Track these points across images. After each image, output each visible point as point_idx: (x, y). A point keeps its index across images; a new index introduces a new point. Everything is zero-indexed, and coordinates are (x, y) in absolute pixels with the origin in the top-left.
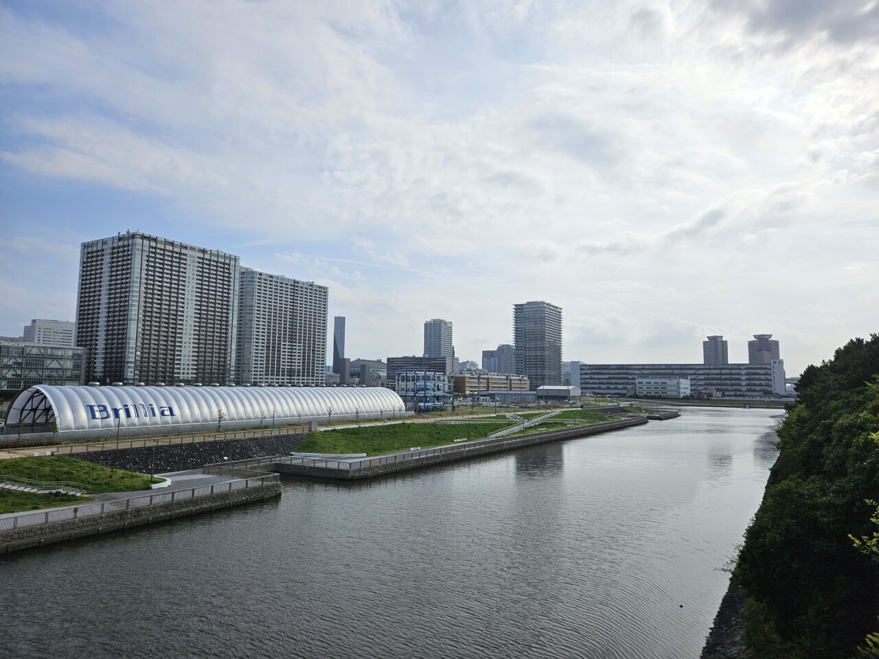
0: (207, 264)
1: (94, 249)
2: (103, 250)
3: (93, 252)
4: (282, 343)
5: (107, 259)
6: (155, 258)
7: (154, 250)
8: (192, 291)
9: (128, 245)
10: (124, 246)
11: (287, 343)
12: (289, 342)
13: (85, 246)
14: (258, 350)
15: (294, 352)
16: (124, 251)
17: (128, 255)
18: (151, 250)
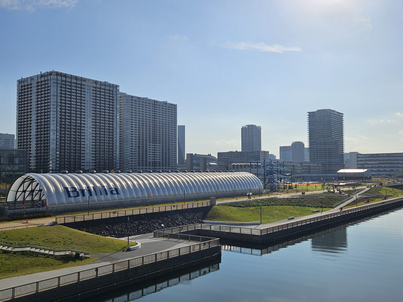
0: (98, 91)
1: (26, 84)
2: (31, 84)
3: (25, 86)
4: (148, 144)
5: (34, 90)
6: (65, 88)
7: (64, 83)
8: (90, 110)
9: (48, 80)
10: (45, 81)
11: (151, 144)
12: (152, 143)
13: (20, 82)
14: (132, 149)
15: (156, 150)
16: (45, 84)
17: (48, 87)
18: (63, 83)
